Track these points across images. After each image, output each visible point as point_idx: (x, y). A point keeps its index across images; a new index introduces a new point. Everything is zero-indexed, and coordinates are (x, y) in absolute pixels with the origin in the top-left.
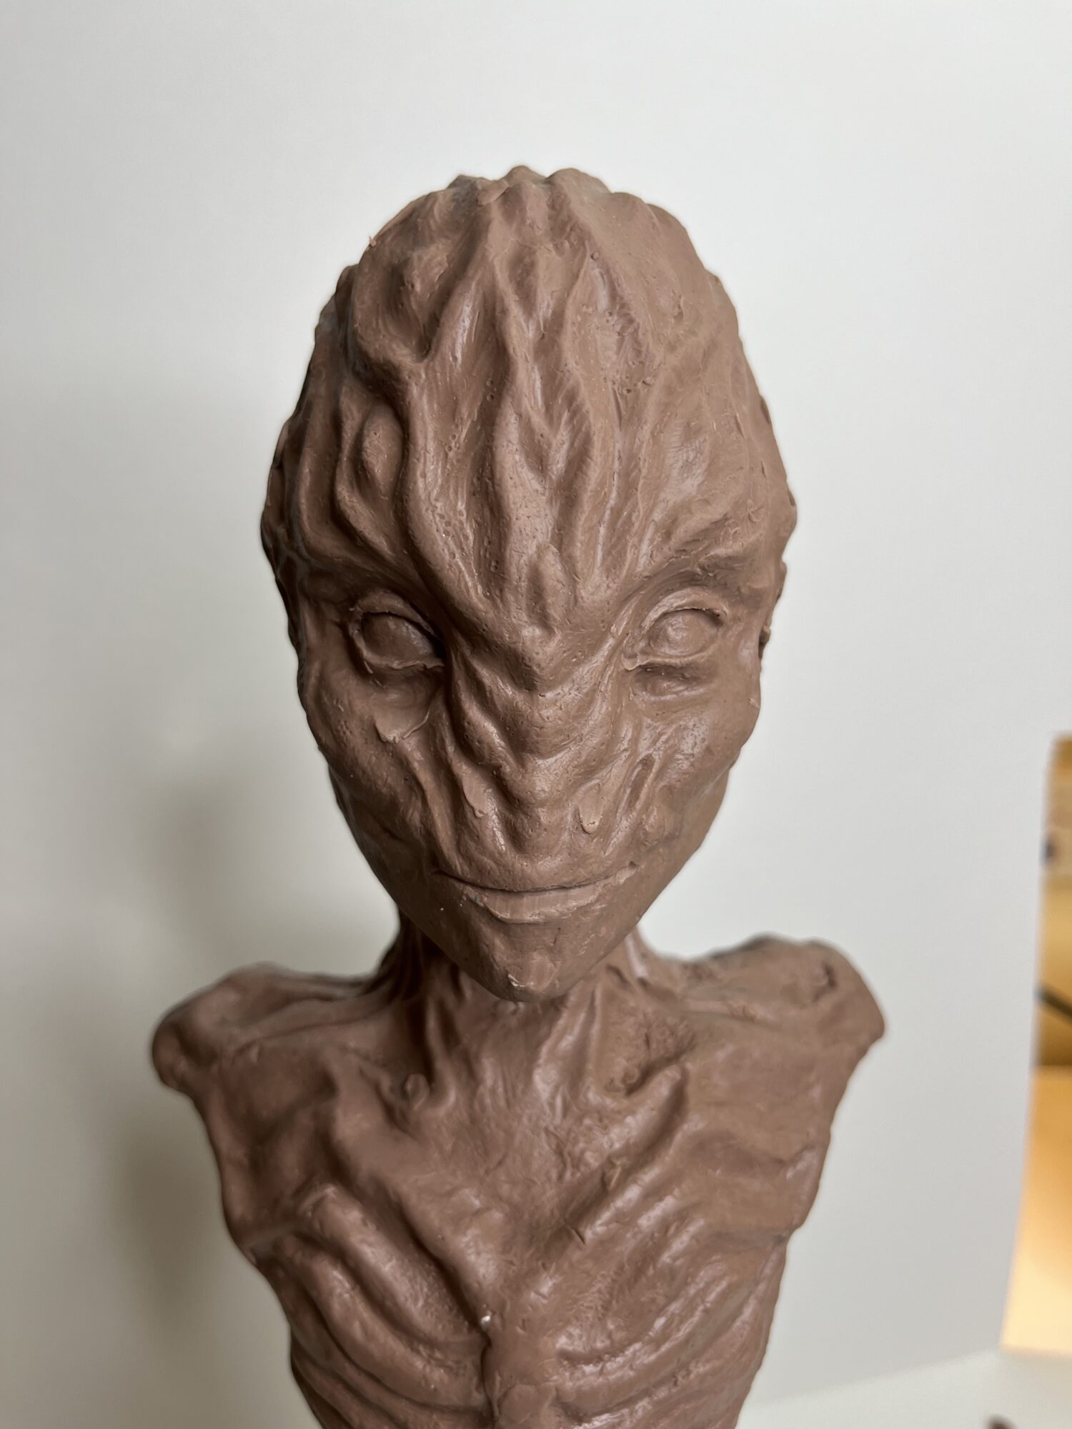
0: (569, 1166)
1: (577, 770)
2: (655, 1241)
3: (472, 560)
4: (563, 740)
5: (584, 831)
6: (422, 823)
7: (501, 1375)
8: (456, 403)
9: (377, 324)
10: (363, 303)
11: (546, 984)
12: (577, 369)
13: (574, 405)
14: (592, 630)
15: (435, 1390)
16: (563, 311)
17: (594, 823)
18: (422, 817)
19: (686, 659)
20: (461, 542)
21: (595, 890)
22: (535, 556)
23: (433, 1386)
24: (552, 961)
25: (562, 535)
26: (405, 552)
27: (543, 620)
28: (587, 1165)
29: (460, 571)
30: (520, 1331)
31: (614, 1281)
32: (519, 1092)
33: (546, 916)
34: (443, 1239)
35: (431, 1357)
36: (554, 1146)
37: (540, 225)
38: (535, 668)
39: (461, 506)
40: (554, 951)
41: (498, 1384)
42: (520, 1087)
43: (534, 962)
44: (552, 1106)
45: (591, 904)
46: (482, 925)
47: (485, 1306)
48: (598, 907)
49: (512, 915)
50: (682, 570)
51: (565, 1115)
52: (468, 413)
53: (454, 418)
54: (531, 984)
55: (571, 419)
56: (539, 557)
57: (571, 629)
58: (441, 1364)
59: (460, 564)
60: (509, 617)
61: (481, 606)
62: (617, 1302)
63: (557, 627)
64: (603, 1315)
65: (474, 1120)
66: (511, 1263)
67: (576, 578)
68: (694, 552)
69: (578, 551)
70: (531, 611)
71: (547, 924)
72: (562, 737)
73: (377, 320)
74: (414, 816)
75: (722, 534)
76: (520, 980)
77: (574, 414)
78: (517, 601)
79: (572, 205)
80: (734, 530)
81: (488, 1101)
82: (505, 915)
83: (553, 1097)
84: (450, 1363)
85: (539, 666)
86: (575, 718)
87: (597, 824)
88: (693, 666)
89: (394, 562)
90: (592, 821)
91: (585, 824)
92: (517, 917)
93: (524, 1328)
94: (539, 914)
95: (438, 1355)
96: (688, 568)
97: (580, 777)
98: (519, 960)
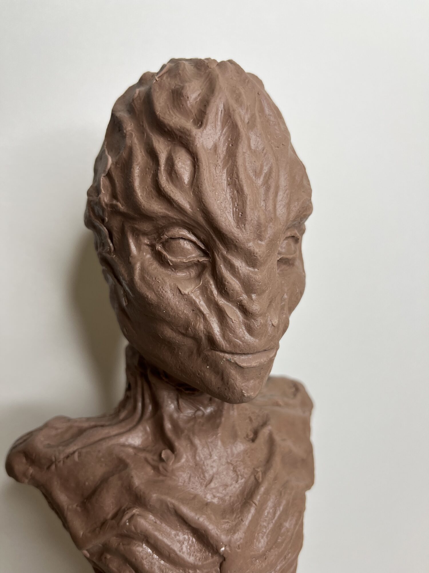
5: (273, 326)
6: (204, 328)
9: (170, 112)
10: (160, 104)
18: (204, 326)
26: (198, 209)
36: (232, 469)
43: (252, 384)
46: (232, 371)
49: (246, 364)
52: (222, 151)
54: (251, 394)
60: (247, 236)
71: (259, 367)
73: (169, 111)
74: (201, 326)
76: (247, 392)
78: (250, 229)
89: (191, 214)
90: (275, 321)
91: (273, 323)
98: (246, 384)
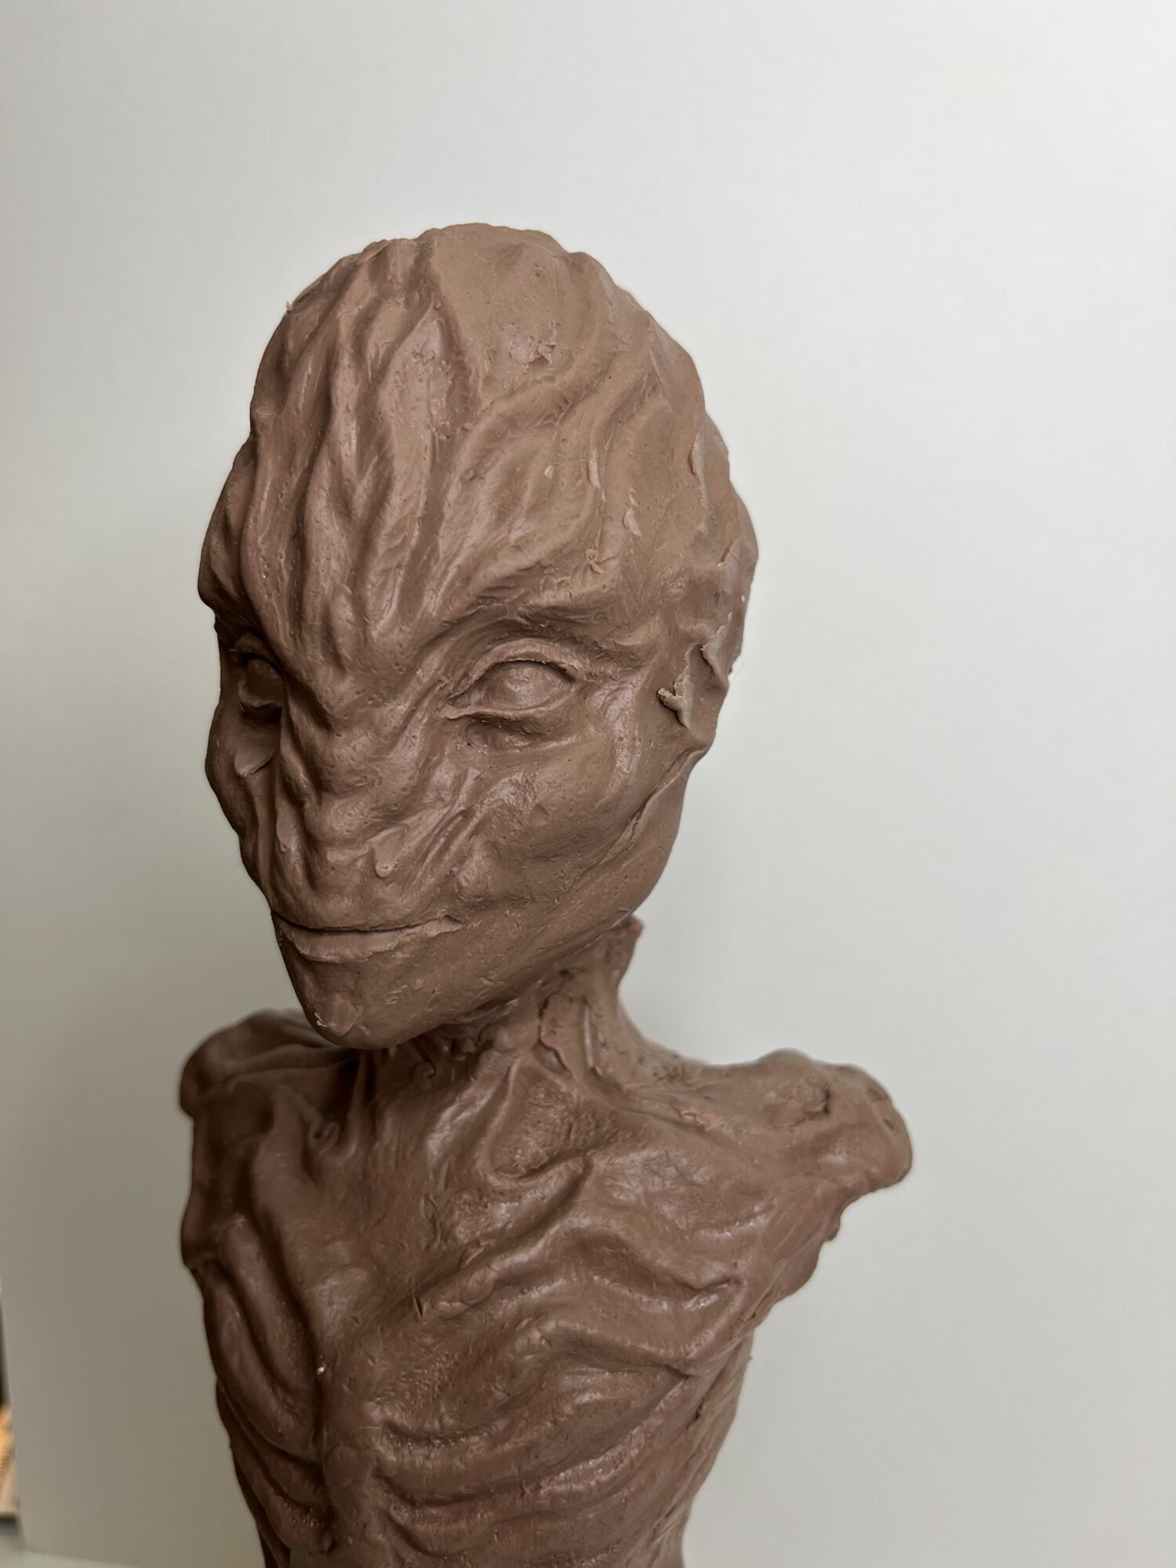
0: (439, 1237)
1: (375, 813)
2: (503, 1332)
3: (285, 601)
4: (358, 782)
5: (378, 876)
7: (328, 1431)
8: (294, 452)
11: (347, 1028)
12: (391, 417)
13: (382, 451)
14: (386, 672)
15: (282, 1434)
16: (389, 361)
17: (387, 868)
19: (521, 712)
20: (277, 583)
21: (395, 938)
22: (330, 596)
23: (280, 1430)
24: (354, 1005)
25: (357, 576)
27: (336, 659)
28: (455, 1239)
29: (274, 611)
30: (346, 1388)
31: (456, 1364)
32: (408, 1155)
33: (342, 958)
34: (301, 1282)
35: (284, 1400)
36: (430, 1215)
37: (401, 280)
38: (324, 706)
39: (282, 551)
40: (356, 995)
41: (325, 1440)
42: (411, 1148)
43: (336, 1003)
44: (436, 1173)
45: (391, 952)
47: (321, 1357)
48: (399, 955)
49: (311, 951)
50: (499, 619)
51: (446, 1186)
52: (301, 460)
53: (290, 466)
54: (333, 1025)
55: (378, 463)
56: (333, 598)
57: (362, 670)
58: (291, 1410)
59: (274, 603)
60: (305, 655)
61: (285, 644)
62: (453, 1386)
63: (349, 667)
64: (438, 1396)
65: (366, 1175)
66: (356, 1320)
67: (366, 620)
68: (507, 600)
69: (370, 593)
70: (325, 652)
71: (344, 965)
72: (358, 778)
75: (542, 582)
76: (324, 1021)
77: (381, 458)
78: (313, 641)
79: (431, 260)
80: (559, 580)
81: (380, 1157)
82: (306, 952)
83: (440, 1163)
84: (297, 1411)
85: (327, 704)
86: (371, 760)
87: (390, 869)
88: (531, 720)
90: (385, 865)
91: (378, 868)
92: (314, 955)
93: (350, 1387)
94: (335, 954)
95: (290, 1400)
96: (506, 617)
97: (379, 820)
98: (324, 999)
